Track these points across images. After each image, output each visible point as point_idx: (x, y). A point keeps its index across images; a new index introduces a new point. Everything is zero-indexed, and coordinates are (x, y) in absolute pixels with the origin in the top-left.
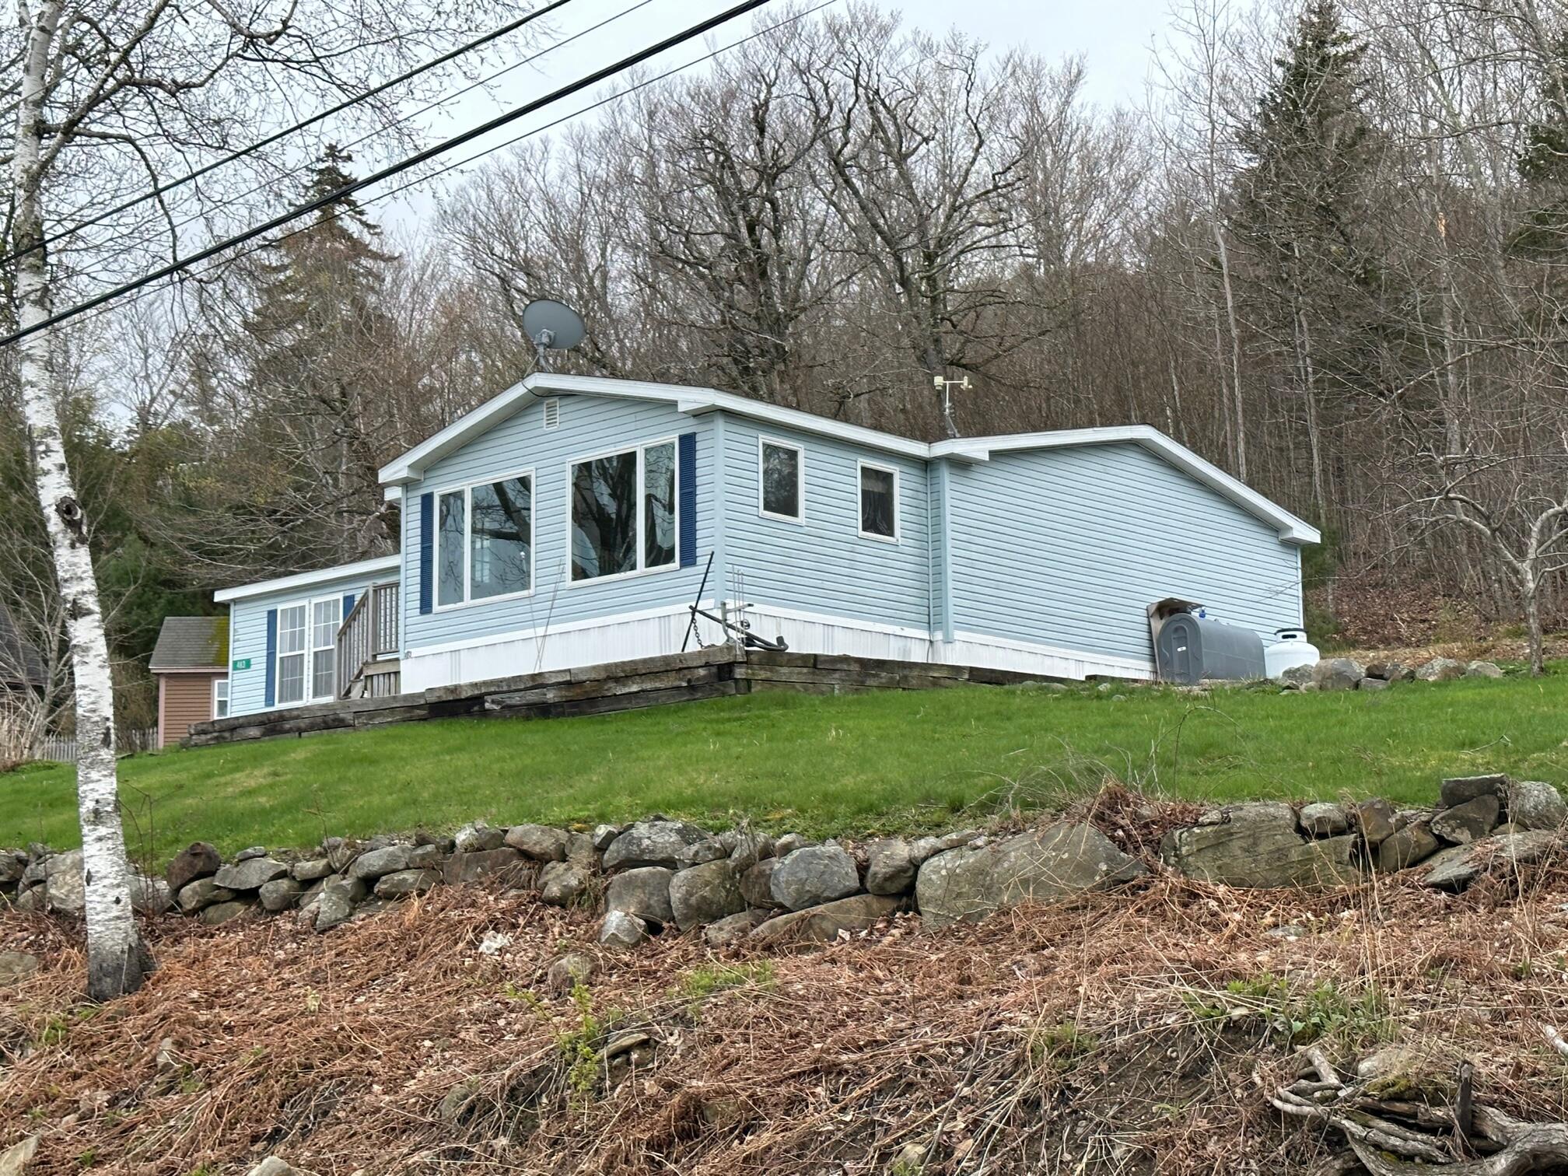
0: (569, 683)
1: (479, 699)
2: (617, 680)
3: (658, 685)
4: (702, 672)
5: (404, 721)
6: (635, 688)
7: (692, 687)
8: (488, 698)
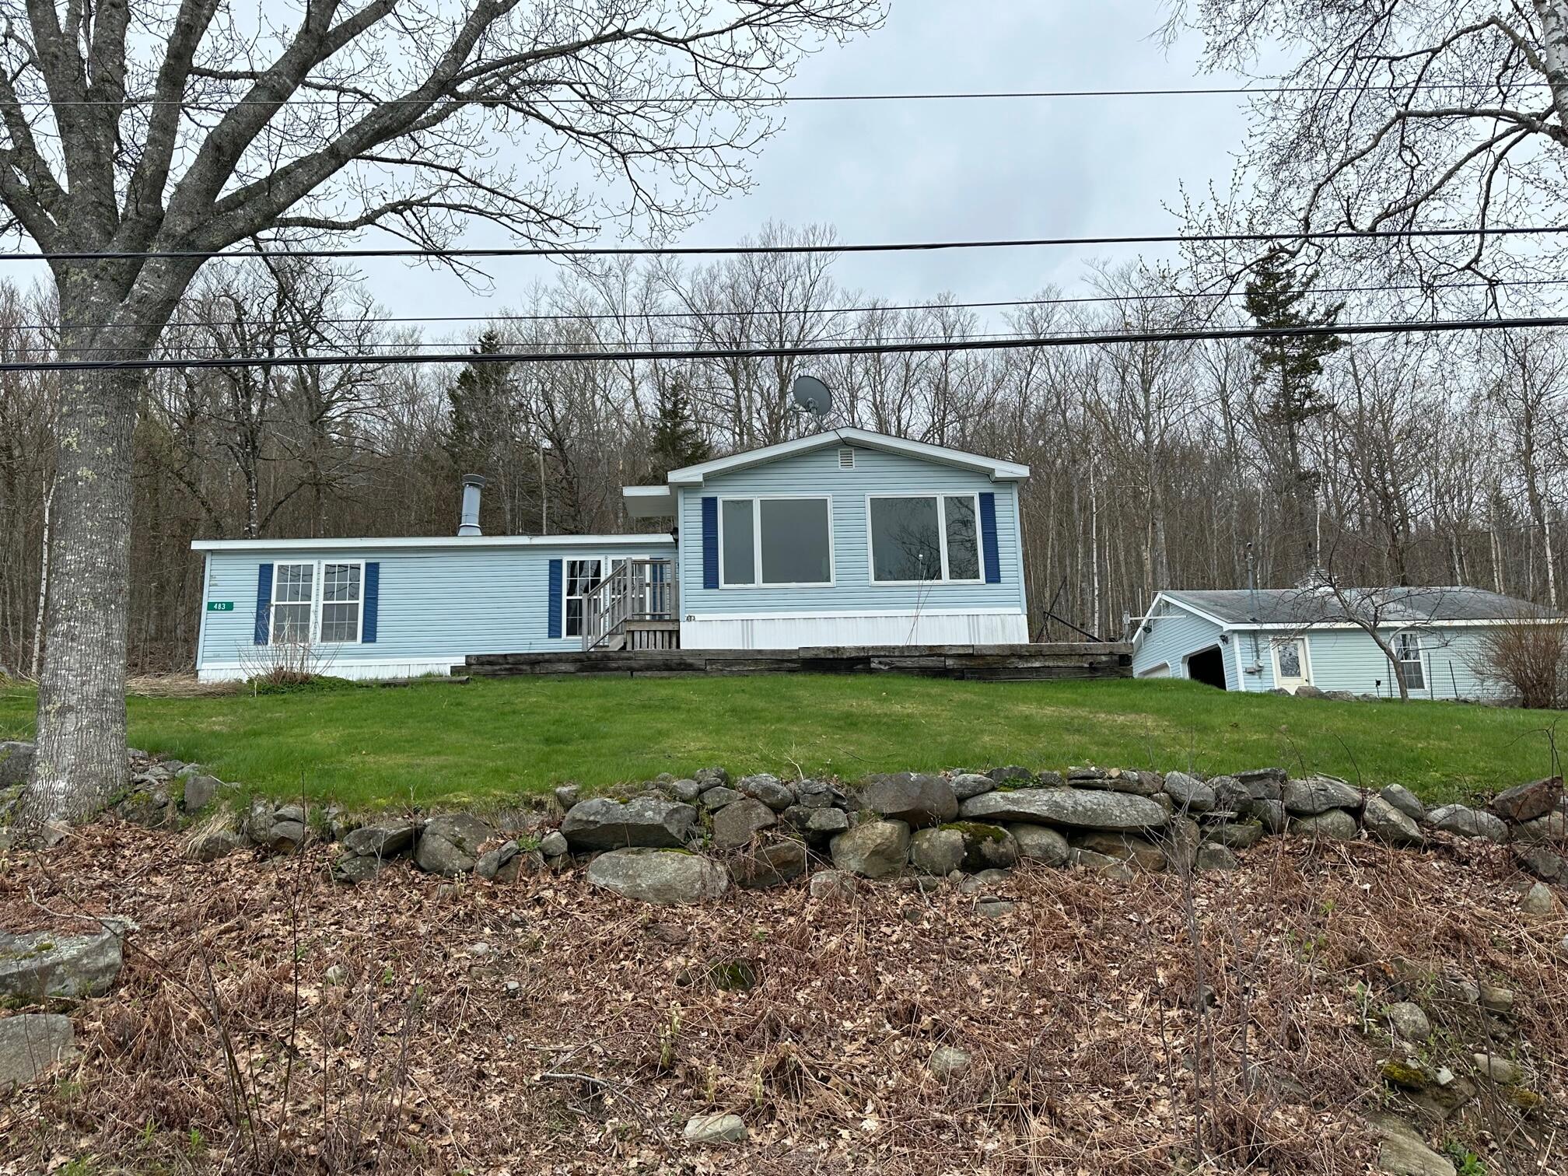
0: (971, 656)
1: (866, 660)
2: (1021, 657)
3: (1061, 664)
4: (1104, 658)
5: (770, 670)
6: (1037, 664)
7: (1093, 668)
8: (876, 660)
